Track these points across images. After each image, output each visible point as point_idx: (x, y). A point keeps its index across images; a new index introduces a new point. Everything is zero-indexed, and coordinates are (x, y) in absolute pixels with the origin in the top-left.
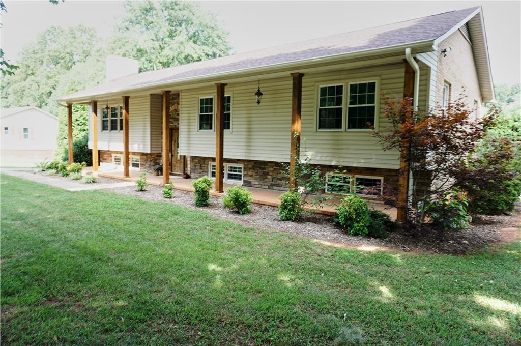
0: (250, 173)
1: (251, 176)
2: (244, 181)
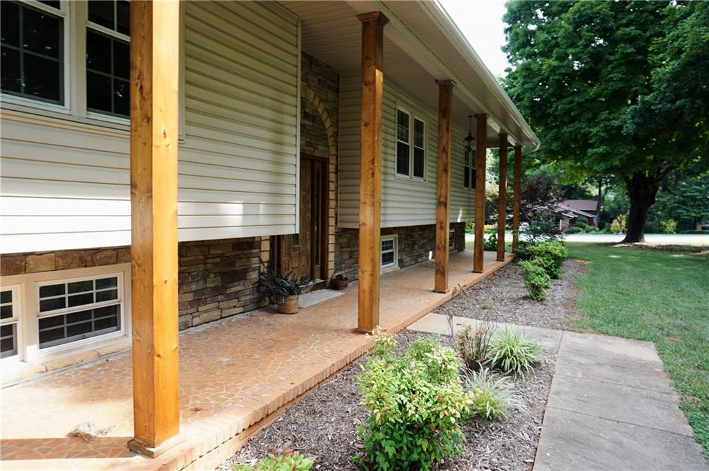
0: (403, 246)
1: (404, 250)
2: (398, 260)
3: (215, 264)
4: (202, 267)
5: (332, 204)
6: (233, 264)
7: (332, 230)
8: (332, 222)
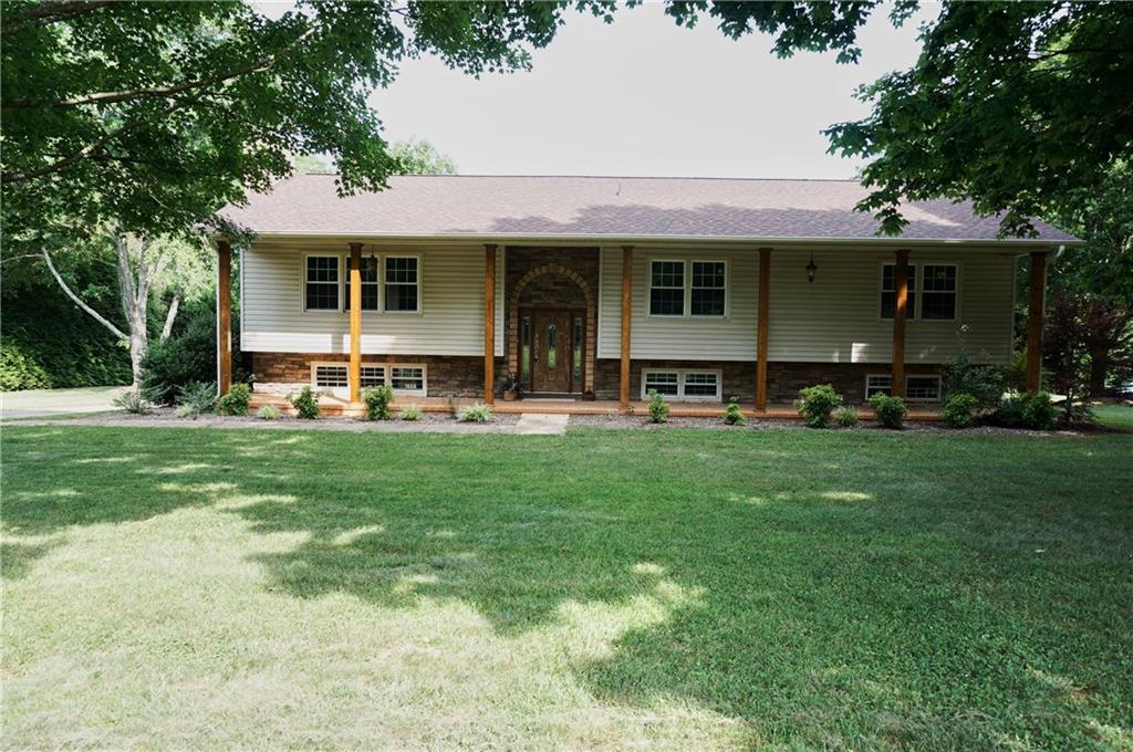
0: (736, 382)
1: (738, 386)
2: (723, 395)
5: (591, 340)
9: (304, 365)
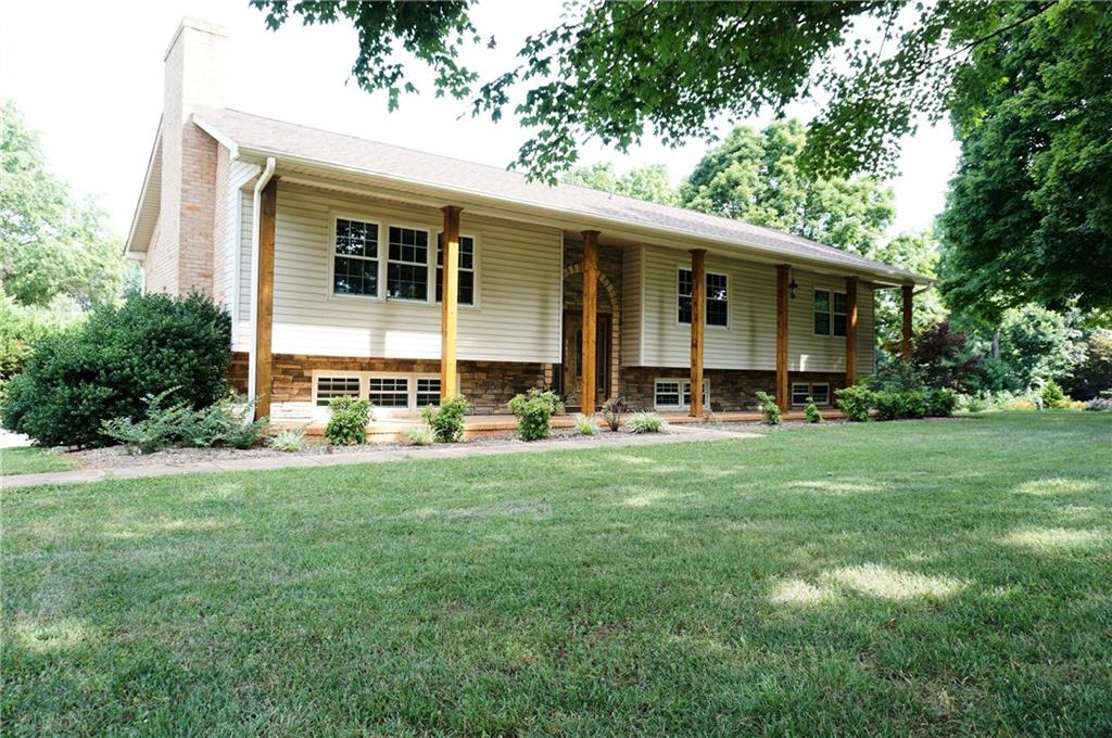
2: (711, 404)
3: (510, 381)
4: (501, 381)
5: (615, 348)
6: (524, 382)
7: (615, 368)
8: (615, 362)
9: (302, 375)
